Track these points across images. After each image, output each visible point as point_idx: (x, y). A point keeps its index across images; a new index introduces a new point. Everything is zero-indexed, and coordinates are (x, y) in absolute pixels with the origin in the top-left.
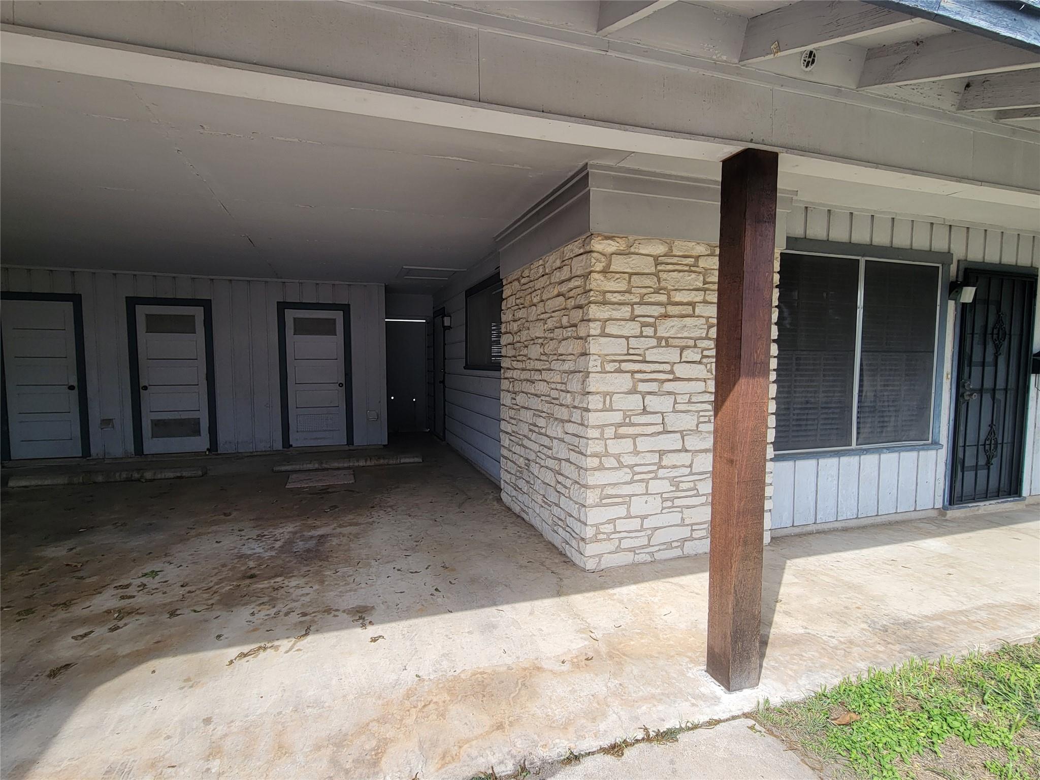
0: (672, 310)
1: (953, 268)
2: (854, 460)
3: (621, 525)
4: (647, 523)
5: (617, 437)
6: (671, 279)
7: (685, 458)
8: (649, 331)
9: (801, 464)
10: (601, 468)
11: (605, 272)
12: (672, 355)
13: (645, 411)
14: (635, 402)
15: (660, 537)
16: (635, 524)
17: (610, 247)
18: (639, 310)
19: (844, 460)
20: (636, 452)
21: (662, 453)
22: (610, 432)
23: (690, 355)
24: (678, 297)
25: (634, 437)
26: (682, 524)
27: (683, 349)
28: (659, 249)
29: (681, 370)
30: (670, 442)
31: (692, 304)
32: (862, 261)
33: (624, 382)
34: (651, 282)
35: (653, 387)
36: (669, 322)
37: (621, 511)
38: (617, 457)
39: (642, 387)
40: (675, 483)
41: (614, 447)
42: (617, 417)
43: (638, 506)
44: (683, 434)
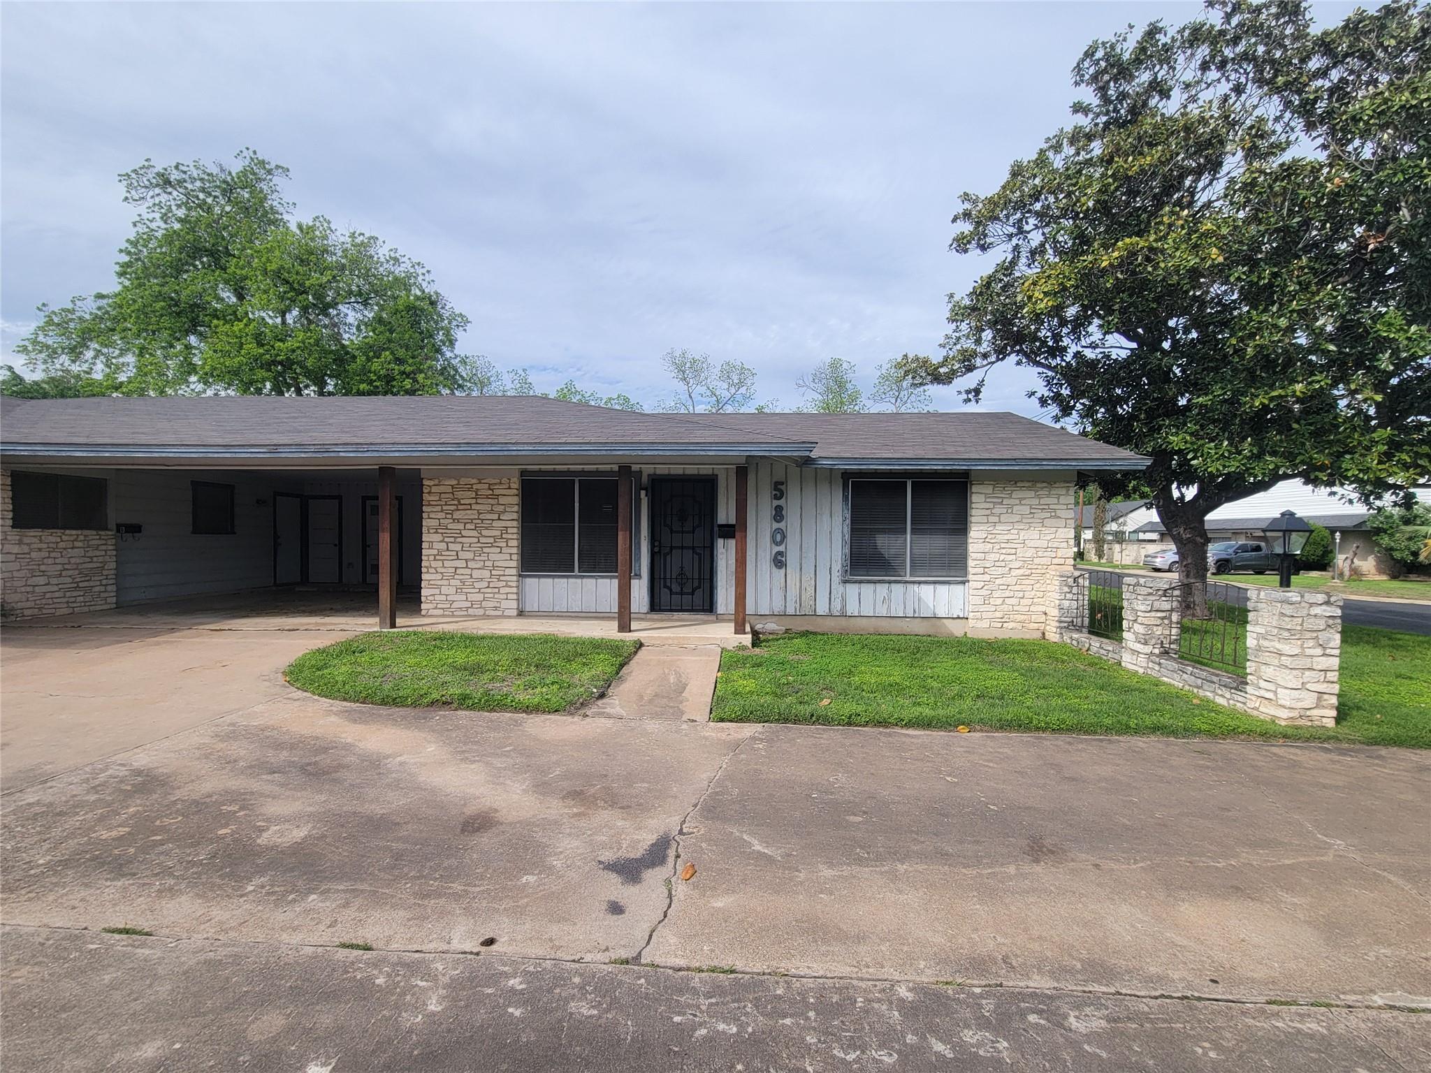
0: (460, 507)
1: (645, 479)
2: (579, 581)
3: (437, 597)
4: (449, 598)
5: (435, 560)
6: (459, 494)
7: (468, 572)
8: (449, 516)
9: (542, 580)
10: (428, 572)
11: (429, 493)
12: (461, 526)
13: (448, 550)
14: (443, 546)
15: (455, 605)
16: (444, 598)
17: (431, 483)
18: (444, 508)
19: (571, 580)
20: (443, 567)
21: (456, 568)
22: (432, 558)
23: (468, 526)
24: (462, 502)
25: (443, 560)
26: (467, 600)
27: (465, 524)
28: (454, 482)
29: (464, 533)
30: (462, 564)
31: (470, 504)
32: (577, 480)
33: (438, 537)
34: (451, 496)
35: (452, 540)
36: (458, 512)
37: (437, 591)
38: (435, 568)
39: (446, 540)
40: (463, 582)
41: (434, 564)
42: (435, 552)
43: (444, 590)
44: (466, 561)
